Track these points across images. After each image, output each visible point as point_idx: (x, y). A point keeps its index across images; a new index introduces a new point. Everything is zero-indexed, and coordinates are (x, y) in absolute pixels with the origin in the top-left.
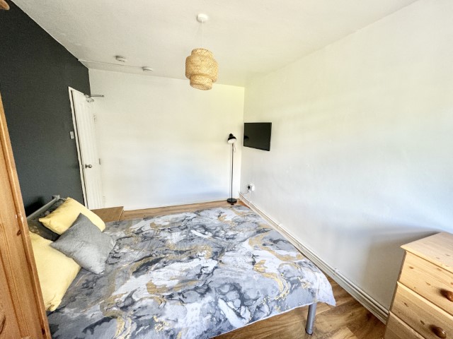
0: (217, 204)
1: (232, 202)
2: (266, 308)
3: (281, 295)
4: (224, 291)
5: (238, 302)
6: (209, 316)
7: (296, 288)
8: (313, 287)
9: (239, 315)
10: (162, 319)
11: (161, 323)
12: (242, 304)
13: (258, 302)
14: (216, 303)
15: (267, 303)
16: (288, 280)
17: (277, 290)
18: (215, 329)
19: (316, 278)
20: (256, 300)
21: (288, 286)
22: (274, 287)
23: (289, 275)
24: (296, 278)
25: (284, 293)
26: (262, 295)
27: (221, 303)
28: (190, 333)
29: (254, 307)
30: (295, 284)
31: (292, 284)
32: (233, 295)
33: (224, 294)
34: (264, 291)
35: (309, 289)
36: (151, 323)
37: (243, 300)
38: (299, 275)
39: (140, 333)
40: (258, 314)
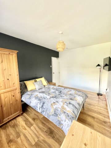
2: (45, 113)
3: (50, 113)
4: (41, 102)
5: (41, 106)
6: (36, 104)
7: (55, 116)
9: (40, 109)
13: (44, 110)
15: (46, 112)
16: (55, 112)
20: (44, 109)
21: (53, 113)
22: (50, 110)
24: (57, 113)
27: (39, 104)
29: (43, 110)
30: (56, 114)
32: (42, 104)
33: (41, 103)
34: (47, 109)
37: (42, 106)
38: (60, 114)
40: (43, 113)
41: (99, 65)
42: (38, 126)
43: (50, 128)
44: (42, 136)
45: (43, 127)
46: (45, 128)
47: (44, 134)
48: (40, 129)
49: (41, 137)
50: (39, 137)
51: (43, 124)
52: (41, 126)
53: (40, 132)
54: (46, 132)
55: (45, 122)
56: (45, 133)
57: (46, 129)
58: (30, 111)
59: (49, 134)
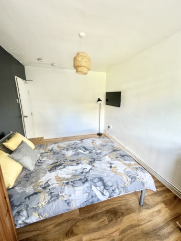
0: (92, 136)
1: (100, 135)
2: (117, 191)
3: (126, 185)
4: (95, 181)
5: (102, 187)
6: (87, 194)
7: (134, 181)
8: (144, 181)
9: (103, 194)
10: (63, 194)
11: (63, 196)
12: (105, 188)
13: (113, 188)
14: (91, 187)
15: (118, 188)
16: (130, 176)
17: (123, 182)
18: (90, 201)
19: (145, 176)
20: (112, 186)
21: (130, 180)
22: (122, 180)
23: (130, 174)
24: (134, 176)
25: (127, 183)
26: (115, 184)
27: (94, 187)
28: (77, 202)
29: (111, 190)
30: (134, 179)
31: (132, 179)
32: (100, 183)
33: (95, 183)
34: (117, 182)
35: (141, 182)
36: (58, 196)
37: (105, 186)
38: (136, 174)
39: (52, 201)
40: (113, 194)
41: (99, 100)
42: (92, 232)
43: (108, 212)
44: (114, 232)
45: (101, 221)
46: (103, 220)
47: (112, 226)
48: (99, 229)
49: (114, 235)
50: (112, 238)
51: (95, 219)
52: (94, 224)
53: (105, 232)
54: (111, 220)
55: (92, 214)
56: (111, 223)
57: (105, 218)
58: (34, 233)
59: (115, 217)
